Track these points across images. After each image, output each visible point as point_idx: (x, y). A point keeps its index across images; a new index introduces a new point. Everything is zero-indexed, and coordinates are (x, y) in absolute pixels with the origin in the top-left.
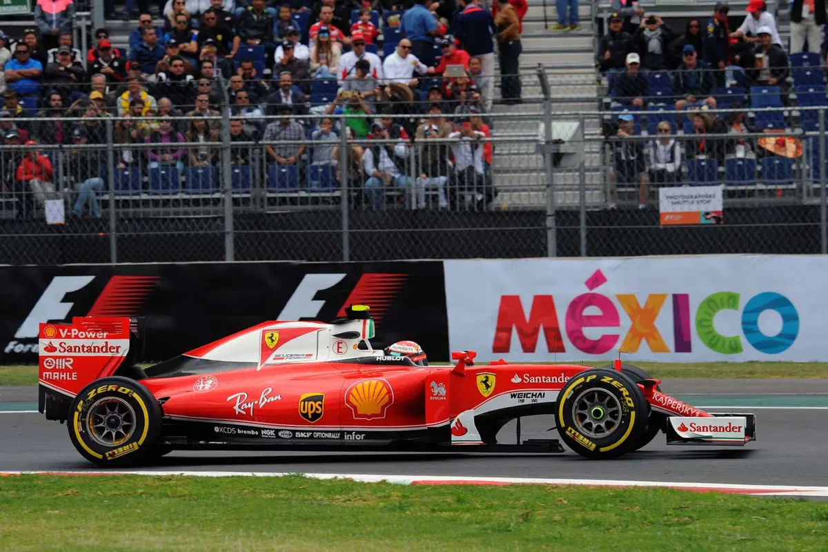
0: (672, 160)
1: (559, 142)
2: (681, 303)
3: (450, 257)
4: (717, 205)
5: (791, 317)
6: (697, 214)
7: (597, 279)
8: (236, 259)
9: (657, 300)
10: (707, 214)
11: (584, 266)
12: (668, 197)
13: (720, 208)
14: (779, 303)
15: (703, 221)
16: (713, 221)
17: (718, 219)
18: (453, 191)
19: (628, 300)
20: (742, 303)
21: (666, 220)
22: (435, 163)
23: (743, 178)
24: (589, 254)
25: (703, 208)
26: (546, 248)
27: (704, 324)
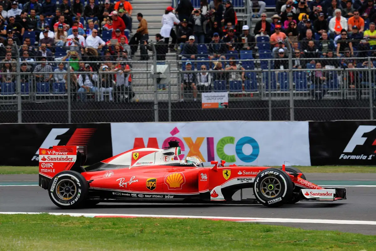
0: (207, 81)
1: (160, 73)
2: (210, 141)
3: (113, 121)
4: (226, 100)
5: (256, 147)
6: (217, 104)
7: (175, 131)
8: (23, 122)
9: (200, 140)
10: (222, 104)
11: (169, 126)
12: (205, 97)
13: (227, 101)
14: (251, 141)
15: (220, 107)
16: (224, 107)
17: (226, 106)
18: (115, 94)
19: (188, 140)
20: (236, 142)
21: (204, 106)
22: (107, 82)
23: (237, 89)
24: (172, 121)
25: (220, 101)
26: (154, 118)
27: (220, 150)
